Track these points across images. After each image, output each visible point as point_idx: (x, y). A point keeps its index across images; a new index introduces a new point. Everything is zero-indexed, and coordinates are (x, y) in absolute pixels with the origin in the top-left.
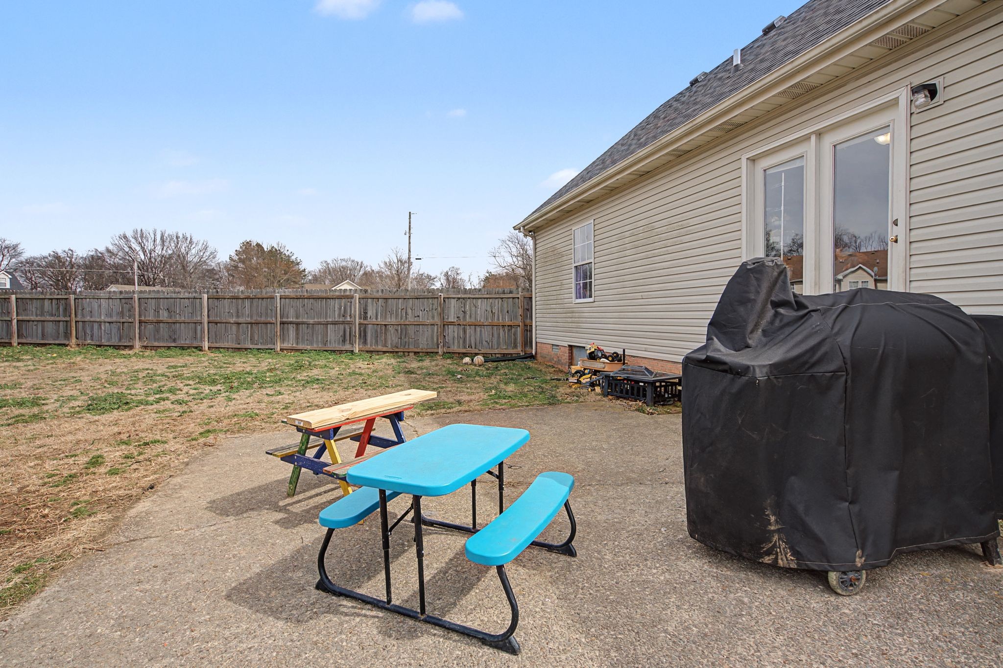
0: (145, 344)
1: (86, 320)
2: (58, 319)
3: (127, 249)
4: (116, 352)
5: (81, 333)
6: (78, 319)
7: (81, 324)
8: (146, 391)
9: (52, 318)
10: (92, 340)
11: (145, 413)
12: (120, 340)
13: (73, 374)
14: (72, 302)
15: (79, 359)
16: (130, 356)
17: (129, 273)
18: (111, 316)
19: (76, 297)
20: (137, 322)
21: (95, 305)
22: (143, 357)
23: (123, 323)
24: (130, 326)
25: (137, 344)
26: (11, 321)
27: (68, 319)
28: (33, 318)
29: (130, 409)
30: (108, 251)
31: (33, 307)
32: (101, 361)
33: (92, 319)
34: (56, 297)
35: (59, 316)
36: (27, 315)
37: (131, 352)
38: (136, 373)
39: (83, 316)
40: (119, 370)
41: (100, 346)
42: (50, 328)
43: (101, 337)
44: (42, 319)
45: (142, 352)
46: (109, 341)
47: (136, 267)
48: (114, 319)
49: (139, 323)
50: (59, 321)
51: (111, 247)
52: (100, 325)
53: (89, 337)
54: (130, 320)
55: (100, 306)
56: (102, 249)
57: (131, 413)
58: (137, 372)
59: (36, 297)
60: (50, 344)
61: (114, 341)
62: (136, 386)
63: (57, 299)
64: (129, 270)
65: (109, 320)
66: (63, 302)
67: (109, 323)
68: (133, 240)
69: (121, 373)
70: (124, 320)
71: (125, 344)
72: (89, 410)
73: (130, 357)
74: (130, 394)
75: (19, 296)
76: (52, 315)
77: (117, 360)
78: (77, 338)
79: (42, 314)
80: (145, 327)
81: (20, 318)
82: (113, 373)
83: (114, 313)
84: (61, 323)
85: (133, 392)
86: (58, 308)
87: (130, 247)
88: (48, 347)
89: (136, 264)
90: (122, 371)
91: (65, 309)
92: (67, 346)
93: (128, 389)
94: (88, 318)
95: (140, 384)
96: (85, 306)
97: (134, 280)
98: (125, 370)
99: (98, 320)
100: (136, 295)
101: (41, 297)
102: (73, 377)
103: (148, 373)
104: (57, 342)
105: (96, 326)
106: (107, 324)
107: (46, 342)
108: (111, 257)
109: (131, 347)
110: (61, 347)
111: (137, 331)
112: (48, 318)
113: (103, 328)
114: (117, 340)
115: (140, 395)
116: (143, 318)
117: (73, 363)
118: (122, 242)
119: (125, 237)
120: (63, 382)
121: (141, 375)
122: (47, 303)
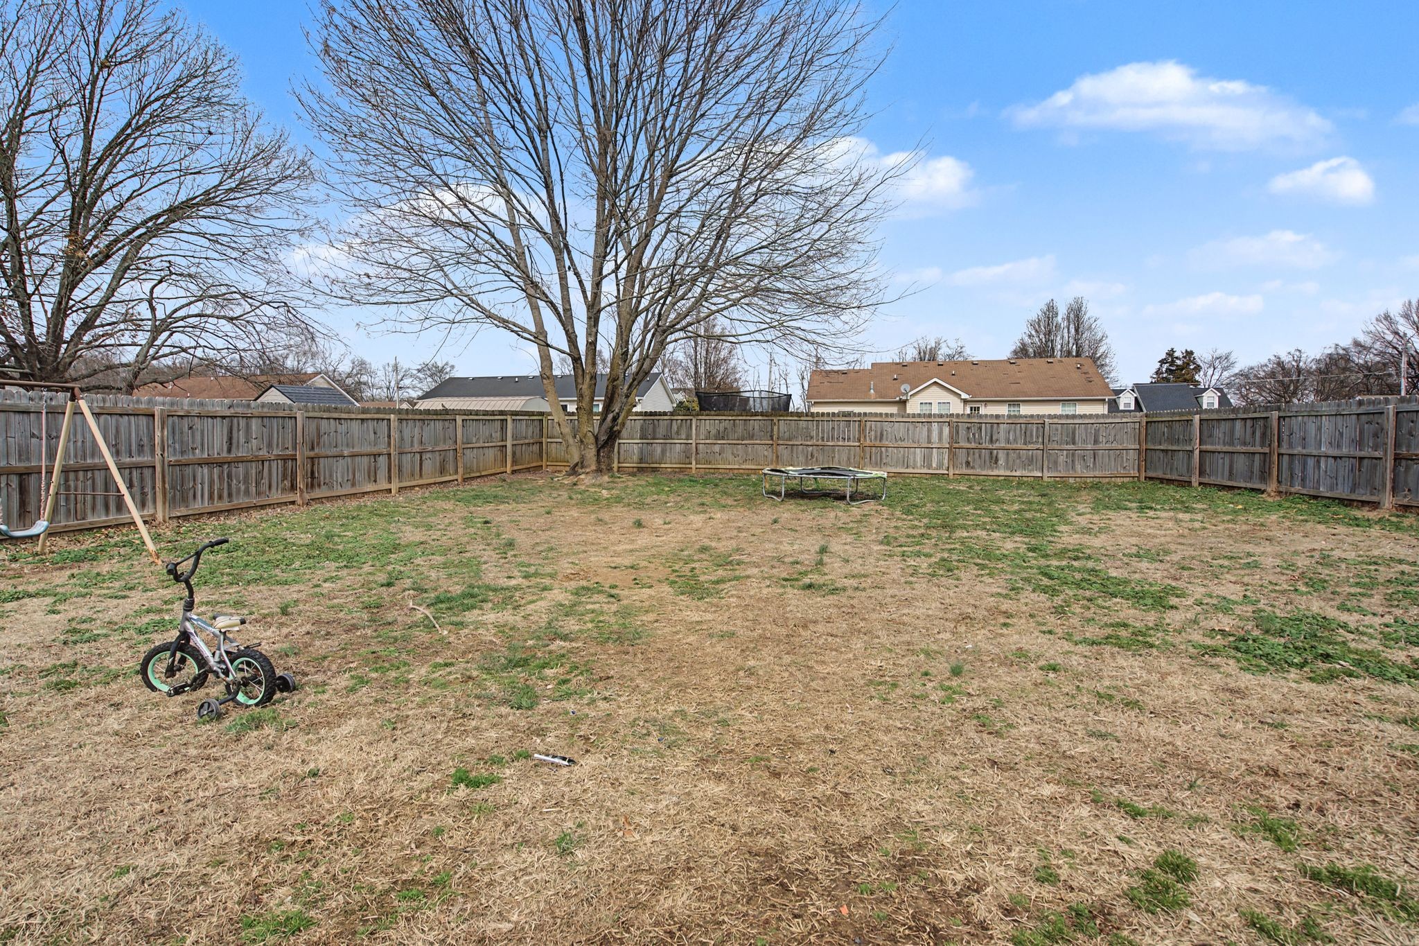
0: (1405, 501)
1: (1295, 452)
2: (1252, 449)
3: (1390, 337)
4: (1342, 511)
5: (1285, 474)
6: (1282, 451)
7: (1286, 458)
8: (1387, 626)
9: (1244, 449)
10: (1304, 487)
11: (1371, 707)
12: (1353, 491)
13: (1250, 548)
14: (1275, 424)
15: (1274, 517)
16: (1369, 523)
17: (1390, 375)
18: (1339, 446)
19: (1282, 414)
20: (1390, 457)
21: (1312, 427)
22: (1398, 528)
23: (1361, 459)
24: (1375, 466)
25: (1388, 500)
26: (1192, 452)
27: (1267, 450)
28: (1219, 448)
29: (1331, 676)
30: (1357, 344)
31: (1220, 432)
32: (1309, 525)
33: (1304, 452)
34: (1251, 415)
35: (1254, 445)
36: (1212, 444)
37: (1373, 515)
38: (1373, 567)
39: (1291, 445)
40: (1337, 554)
41: (1315, 497)
42: (1241, 463)
43: (1318, 482)
44: (1230, 449)
45: (1398, 516)
46: (1332, 489)
47: (1404, 365)
48: (1345, 451)
49: (1395, 459)
50: (1254, 453)
51: (1362, 338)
52: (1319, 462)
53: (1297, 482)
54: (1377, 454)
55: (1319, 429)
56: (1346, 342)
57: (1329, 691)
58: (1376, 563)
59: (1225, 417)
60: (1239, 488)
61: (1342, 492)
62: (1365, 602)
63: (1253, 419)
64: (1392, 370)
65: (1336, 452)
66: (1261, 423)
67: (1335, 458)
68: (1402, 321)
69: (1341, 560)
70: (1363, 454)
71: (1364, 498)
72: (1237, 649)
73: (1370, 526)
74: (1344, 626)
75: (1204, 416)
76: (1245, 444)
77: (1341, 529)
78: (1279, 482)
79: (1231, 443)
80: (1408, 468)
81: (1204, 447)
82: (1325, 560)
83: (1345, 441)
84: (1257, 457)
85: (1351, 619)
86: (1254, 433)
87: (1396, 333)
88: (1237, 491)
89: (1404, 359)
90: (1343, 556)
91: (1264, 435)
92: (1263, 492)
93: (1343, 608)
94: (1298, 450)
95: (1375, 601)
96: (1296, 428)
97: (1399, 385)
98: (1351, 555)
99: (1315, 452)
100: (1391, 407)
101: (1232, 416)
102: (1249, 555)
103: (1403, 573)
104: (1249, 485)
105: (1311, 462)
106: (1331, 461)
107: (1235, 484)
108: (1359, 352)
109: (1375, 505)
110: (1253, 494)
111: (1389, 475)
112: (1239, 448)
113: (1323, 466)
114: (1347, 490)
115: (1371, 637)
116: (1404, 451)
117: (1262, 525)
118: (1382, 327)
119: (1387, 317)
120: (1226, 563)
121: (1385, 573)
122: (1238, 424)
